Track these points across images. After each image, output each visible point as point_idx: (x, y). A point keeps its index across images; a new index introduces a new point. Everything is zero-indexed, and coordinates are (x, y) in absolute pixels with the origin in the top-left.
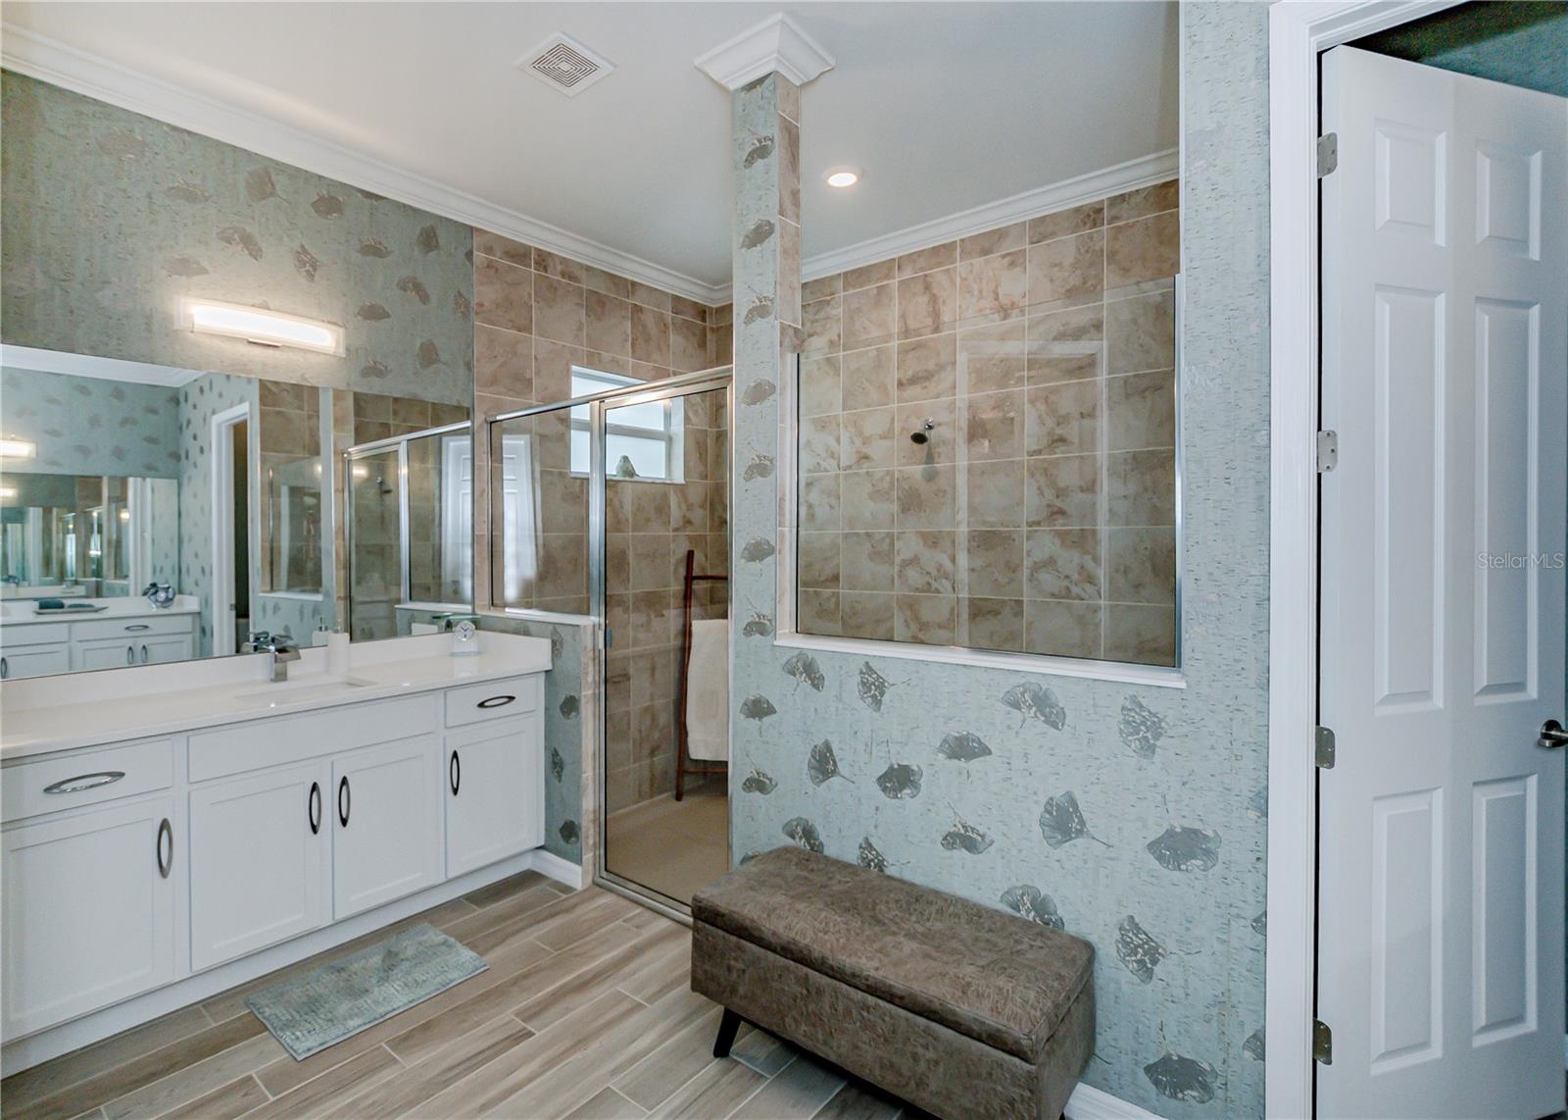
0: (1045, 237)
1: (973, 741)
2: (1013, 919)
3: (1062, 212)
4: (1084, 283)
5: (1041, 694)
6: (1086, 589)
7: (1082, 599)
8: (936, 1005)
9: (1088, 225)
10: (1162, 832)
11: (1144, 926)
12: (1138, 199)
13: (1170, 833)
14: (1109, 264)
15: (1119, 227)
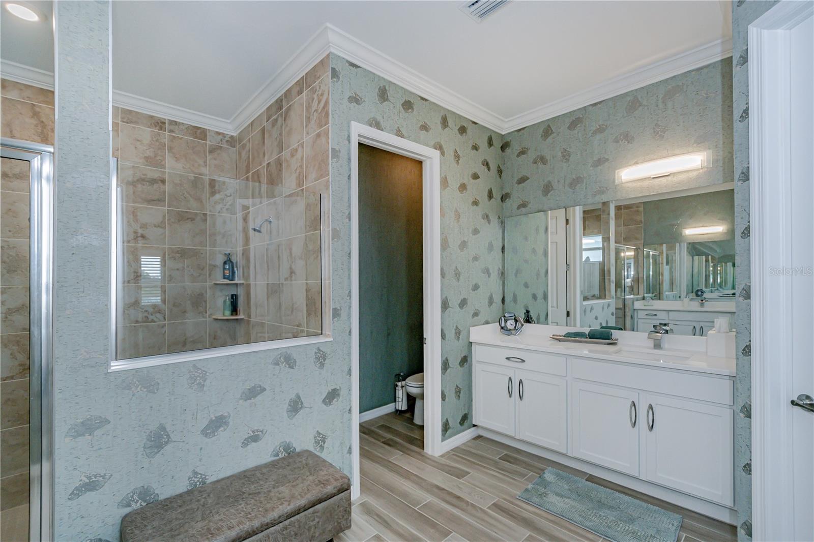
0: (131, 122)
1: (257, 387)
2: (279, 460)
3: (141, 113)
4: (155, 157)
5: (287, 356)
6: (157, 316)
7: (155, 322)
8: (320, 496)
9: (157, 128)
10: (326, 394)
11: (321, 432)
12: (183, 127)
13: (329, 393)
14: (169, 152)
15: (174, 137)
